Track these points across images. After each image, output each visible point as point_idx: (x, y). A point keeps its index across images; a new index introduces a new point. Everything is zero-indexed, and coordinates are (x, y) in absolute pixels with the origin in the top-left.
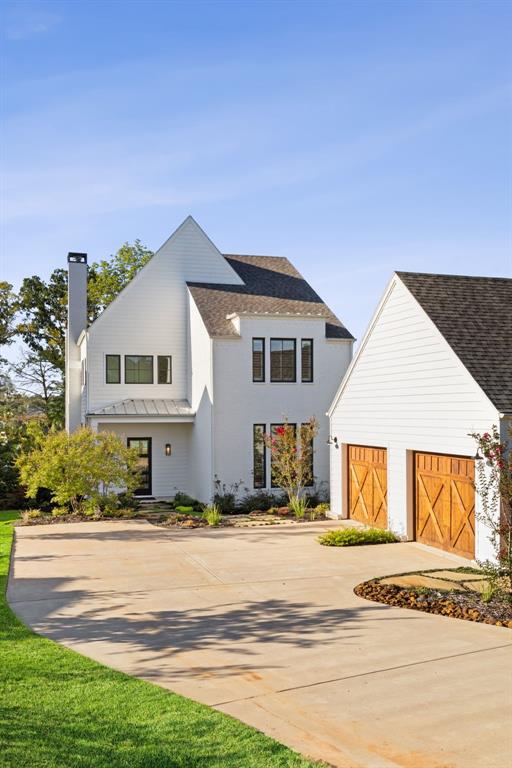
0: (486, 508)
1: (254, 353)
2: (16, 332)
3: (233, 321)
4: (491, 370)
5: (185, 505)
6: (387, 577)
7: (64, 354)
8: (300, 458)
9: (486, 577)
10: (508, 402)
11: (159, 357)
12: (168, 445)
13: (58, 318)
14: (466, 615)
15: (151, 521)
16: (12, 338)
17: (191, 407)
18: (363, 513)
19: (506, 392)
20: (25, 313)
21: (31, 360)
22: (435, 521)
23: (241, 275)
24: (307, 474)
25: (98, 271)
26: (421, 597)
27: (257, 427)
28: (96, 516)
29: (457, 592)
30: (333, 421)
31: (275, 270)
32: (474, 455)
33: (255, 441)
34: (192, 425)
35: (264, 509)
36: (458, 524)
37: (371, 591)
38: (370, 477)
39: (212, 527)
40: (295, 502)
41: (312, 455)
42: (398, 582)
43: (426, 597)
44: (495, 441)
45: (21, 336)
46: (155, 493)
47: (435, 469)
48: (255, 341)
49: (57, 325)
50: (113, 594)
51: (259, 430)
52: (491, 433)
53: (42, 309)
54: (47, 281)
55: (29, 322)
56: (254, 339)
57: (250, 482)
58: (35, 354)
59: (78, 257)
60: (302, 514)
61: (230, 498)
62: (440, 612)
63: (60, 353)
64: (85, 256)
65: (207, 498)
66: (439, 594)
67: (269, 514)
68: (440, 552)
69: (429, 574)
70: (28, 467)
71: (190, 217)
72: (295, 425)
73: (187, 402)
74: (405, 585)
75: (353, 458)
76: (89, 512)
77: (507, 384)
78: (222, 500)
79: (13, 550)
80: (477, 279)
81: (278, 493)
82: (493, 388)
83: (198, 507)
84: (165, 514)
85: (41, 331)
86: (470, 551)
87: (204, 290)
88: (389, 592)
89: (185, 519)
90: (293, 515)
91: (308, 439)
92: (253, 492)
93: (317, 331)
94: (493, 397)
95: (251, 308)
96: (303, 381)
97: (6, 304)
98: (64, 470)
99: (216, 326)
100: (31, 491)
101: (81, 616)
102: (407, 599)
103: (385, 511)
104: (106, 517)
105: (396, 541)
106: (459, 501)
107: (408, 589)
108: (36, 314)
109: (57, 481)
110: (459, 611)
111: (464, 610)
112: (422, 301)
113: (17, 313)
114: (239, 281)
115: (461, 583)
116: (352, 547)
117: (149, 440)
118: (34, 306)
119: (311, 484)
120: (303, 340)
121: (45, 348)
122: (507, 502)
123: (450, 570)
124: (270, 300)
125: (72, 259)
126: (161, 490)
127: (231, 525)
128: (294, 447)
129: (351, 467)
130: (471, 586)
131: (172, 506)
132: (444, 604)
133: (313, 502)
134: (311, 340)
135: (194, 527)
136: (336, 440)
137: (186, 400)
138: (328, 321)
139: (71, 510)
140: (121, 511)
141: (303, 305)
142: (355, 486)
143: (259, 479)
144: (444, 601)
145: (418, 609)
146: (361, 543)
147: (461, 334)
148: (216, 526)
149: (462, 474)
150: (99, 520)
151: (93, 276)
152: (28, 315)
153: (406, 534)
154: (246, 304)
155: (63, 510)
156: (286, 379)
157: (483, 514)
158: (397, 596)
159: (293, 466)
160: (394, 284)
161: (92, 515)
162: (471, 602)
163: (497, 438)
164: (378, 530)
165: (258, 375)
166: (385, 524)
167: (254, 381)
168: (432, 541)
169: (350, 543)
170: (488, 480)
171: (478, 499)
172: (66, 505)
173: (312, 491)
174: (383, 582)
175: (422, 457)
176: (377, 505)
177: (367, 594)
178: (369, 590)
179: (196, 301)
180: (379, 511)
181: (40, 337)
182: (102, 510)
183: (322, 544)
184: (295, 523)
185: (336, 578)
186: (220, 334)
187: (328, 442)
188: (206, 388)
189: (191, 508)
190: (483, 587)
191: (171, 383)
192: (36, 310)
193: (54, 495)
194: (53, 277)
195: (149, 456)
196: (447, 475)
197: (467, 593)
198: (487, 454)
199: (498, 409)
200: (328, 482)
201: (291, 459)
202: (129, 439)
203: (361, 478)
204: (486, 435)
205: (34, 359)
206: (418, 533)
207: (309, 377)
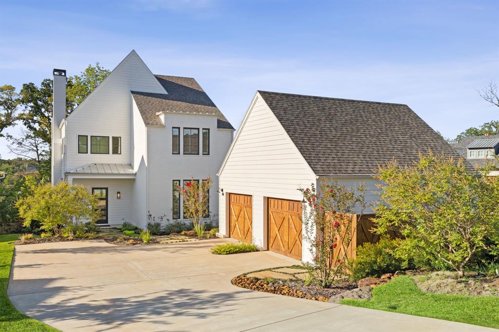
0: (307, 232)
1: (173, 136)
2: (18, 118)
3: (160, 116)
4: (312, 151)
5: (129, 230)
6: (251, 273)
7: (50, 133)
8: (201, 201)
9: (307, 271)
10: (321, 169)
11: (113, 138)
12: (119, 193)
13: (47, 110)
14: (296, 294)
15: (106, 240)
16: (15, 122)
17: (133, 169)
18: (238, 234)
19: (320, 164)
20: (24, 106)
21: (28, 137)
22: (279, 238)
23: (165, 88)
24: (205, 210)
25: (74, 81)
26: (271, 284)
27: (175, 182)
28: (71, 238)
29: (291, 280)
30: (221, 179)
31: (187, 86)
32: (302, 200)
33: (174, 190)
34: (134, 180)
35: (179, 233)
36: (293, 240)
37: (241, 282)
38: (242, 213)
39: (146, 244)
40: (197, 228)
41: (208, 199)
42: (258, 275)
43: (273, 284)
44: (313, 193)
45: (22, 121)
46: (110, 223)
47: (280, 208)
48: (174, 129)
49: (46, 114)
50: (81, 288)
51: (176, 183)
52: (310, 188)
53: (36, 104)
54: (39, 86)
55: (27, 112)
56: (173, 128)
57: (170, 215)
58: (31, 133)
59: (60, 72)
60: (202, 235)
61: (158, 225)
62: (281, 293)
63: (48, 133)
64: (64, 71)
65: (143, 226)
66: (281, 282)
67: (181, 235)
68: (282, 257)
69: (275, 270)
70: (25, 207)
71: (134, 50)
72: (198, 180)
73: (131, 166)
74: (261, 277)
75: (233, 201)
76: (66, 235)
77: (321, 159)
78: (153, 226)
79: (13, 260)
80: (305, 97)
81: (187, 222)
82: (313, 161)
83: (138, 231)
84: (116, 236)
85: (35, 118)
86: (299, 256)
87: (142, 96)
88: (252, 282)
89: (128, 239)
90: (197, 236)
91: (206, 190)
92: (172, 222)
93: (212, 124)
94: (313, 166)
95: (172, 108)
96: (203, 154)
97: (11, 100)
98: (49, 208)
99: (149, 120)
100: (27, 222)
101: (58, 303)
102: (262, 286)
103: (251, 233)
104: (77, 238)
105: (257, 251)
106: (294, 227)
107: (263, 280)
108: (32, 107)
109: (44, 216)
110: (292, 292)
111: (295, 291)
112: (273, 109)
113: (18, 106)
114: (164, 92)
115: (294, 275)
116: (230, 255)
117: (107, 189)
118: (30, 102)
119: (208, 216)
120: (203, 129)
121: (38, 129)
122: (319, 228)
123: (288, 267)
124: (184, 104)
125: (56, 73)
126: (114, 220)
127: (158, 243)
128: (198, 195)
129: (231, 206)
130: (300, 276)
131: (121, 231)
132: (283, 288)
133: (208, 228)
134: (209, 129)
135: (134, 244)
136: (222, 190)
137: (131, 165)
138: (219, 118)
139: (54, 234)
140: (87, 234)
141: (204, 108)
142: (234, 218)
143: (176, 213)
144: (283, 286)
145: (268, 291)
146: (236, 252)
147: (295, 129)
148: (148, 243)
149: (295, 211)
150: (72, 240)
151: (70, 85)
152: (26, 107)
153: (263, 246)
154: (168, 106)
155: (49, 234)
156: (193, 153)
157: (306, 235)
158: (256, 284)
159: (197, 205)
160: (257, 98)
161: (67, 237)
162: (299, 286)
163: (314, 191)
164: (247, 244)
165: (176, 150)
166: (251, 240)
167: (173, 154)
168: (278, 250)
169: (230, 253)
170: (309, 215)
171: (304, 226)
172: (50, 231)
173: (208, 221)
174: (248, 276)
175: (272, 201)
176: (246, 229)
177: (239, 283)
178: (240, 281)
179: (137, 103)
180: (247, 233)
181: (34, 122)
182: (75, 234)
183: (213, 253)
184: (198, 241)
185: (221, 274)
186: (152, 124)
187: (218, 192)
188: (143, 157)
189: (133, 232)
190: (306, 277)
191: (120, 154)
192: (32, 104)
193: (42, 225)
194: (43, 83)
195: (106, 199)
196: (287, 211)
197: (297, 280)
198: (309, 200)
199: (315, 173)
200: (218, 215)
201: (195, 201)
202: (93, 189)
203: (237, 213)
204: (308, 190)
205: (30, 136)
206: (270, 245)
207: (207, 152)
